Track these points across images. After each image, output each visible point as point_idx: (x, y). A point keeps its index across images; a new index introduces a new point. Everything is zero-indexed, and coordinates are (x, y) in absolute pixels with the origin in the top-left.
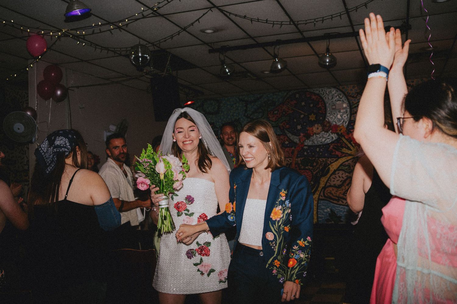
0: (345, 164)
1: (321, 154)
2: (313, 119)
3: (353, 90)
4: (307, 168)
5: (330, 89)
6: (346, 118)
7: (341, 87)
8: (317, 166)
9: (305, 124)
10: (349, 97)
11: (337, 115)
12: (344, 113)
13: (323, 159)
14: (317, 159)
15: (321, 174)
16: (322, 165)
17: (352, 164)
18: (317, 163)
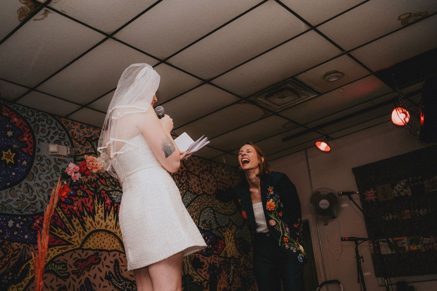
0: (59, 261)
1: (16, 233)
2: (8, 161)
3: (81, 131)
7: (63, 120)
8: (5, 259)
10: (74, 141)
13: (19, 244)
14: (6, 243)
15: (10, 278)
16: (15, 257)
17: (71, 262)
18: (6, 254)
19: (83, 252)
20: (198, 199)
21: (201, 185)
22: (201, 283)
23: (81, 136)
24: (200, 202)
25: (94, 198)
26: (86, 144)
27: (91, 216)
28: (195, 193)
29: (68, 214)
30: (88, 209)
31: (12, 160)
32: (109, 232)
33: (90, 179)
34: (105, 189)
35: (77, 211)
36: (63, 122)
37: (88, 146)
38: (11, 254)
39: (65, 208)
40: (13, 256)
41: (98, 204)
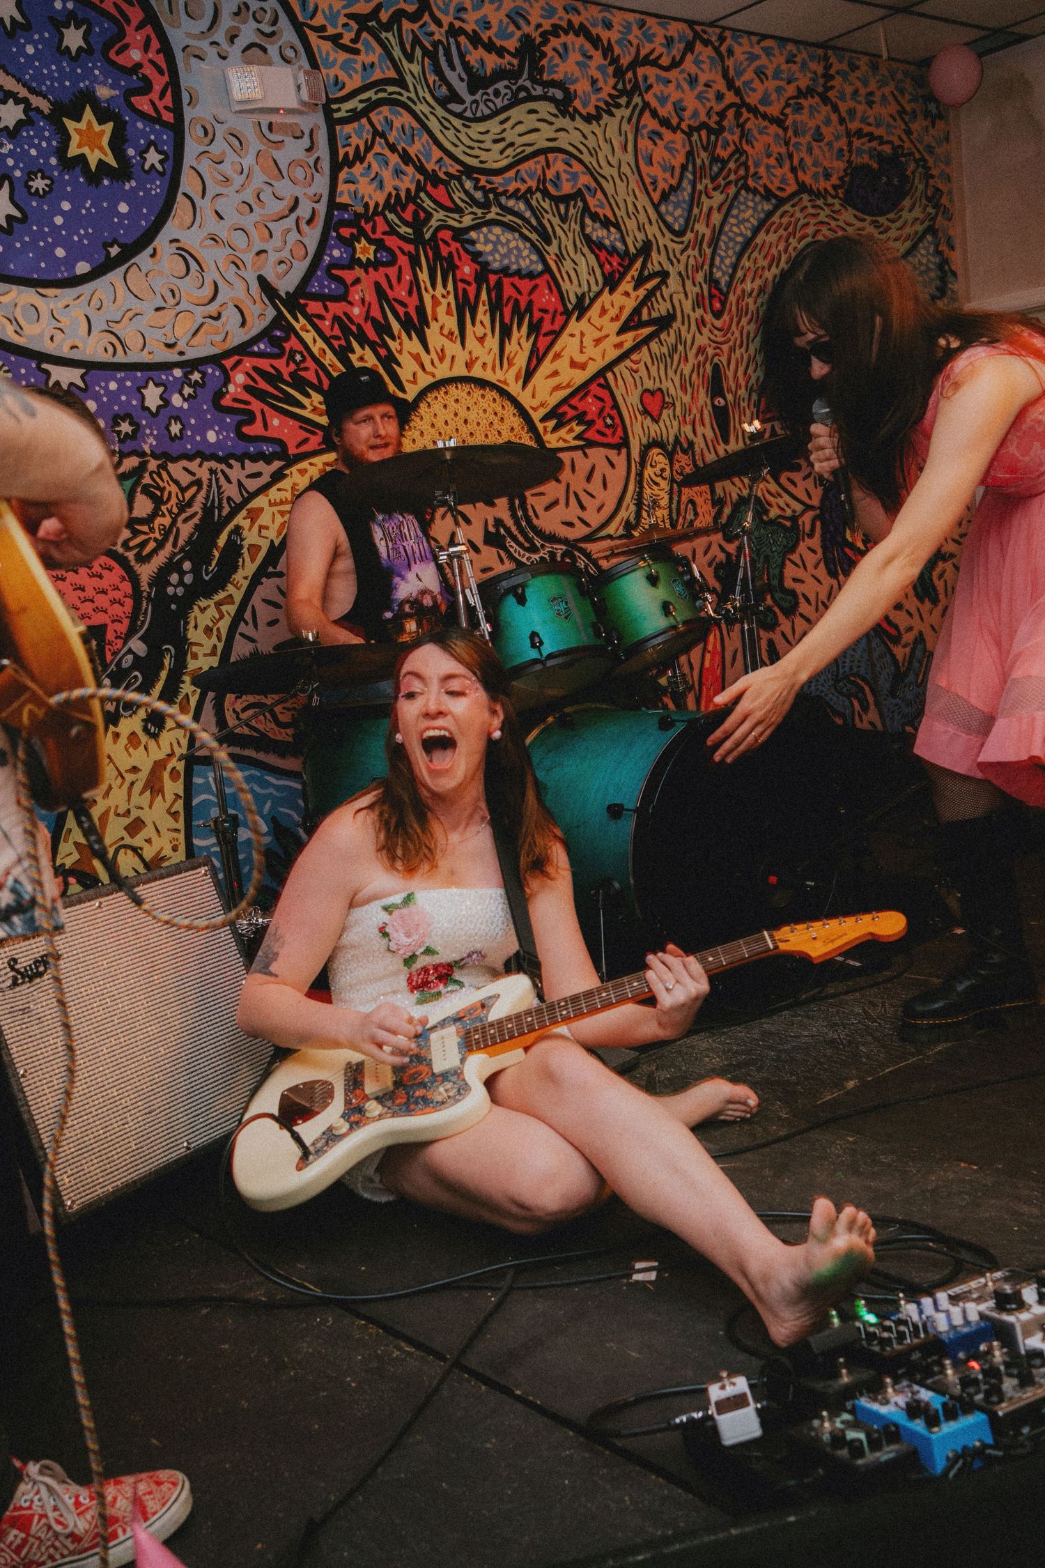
1: (175, 428)
2: (93, 158)
6: (307, 183)
8: (159, 521)
9: (39, 184)
10: (313, 37)
13: (193, 466)
14: (153, 465)
15: (188, 579)
16: (190, 511)
18: (158, 502)
20: (782, 216)
21: (791, 156)
22: (794, 519)
23: (339, 11)
24: (789, 224)
25: (415, 262)
26: (358, 46)
27: (413, 334)
28: (768, 195)
29: (337, 338)
30: (401, 310)
31: (106, 154)
32: (482, 383)
33: (394, 193)
34: (451, 222)
35: (366, 321)
37: (367, 54)
38: (174, 501)
39: (321, 317)
40: (183, 506)
41: (434, 285)
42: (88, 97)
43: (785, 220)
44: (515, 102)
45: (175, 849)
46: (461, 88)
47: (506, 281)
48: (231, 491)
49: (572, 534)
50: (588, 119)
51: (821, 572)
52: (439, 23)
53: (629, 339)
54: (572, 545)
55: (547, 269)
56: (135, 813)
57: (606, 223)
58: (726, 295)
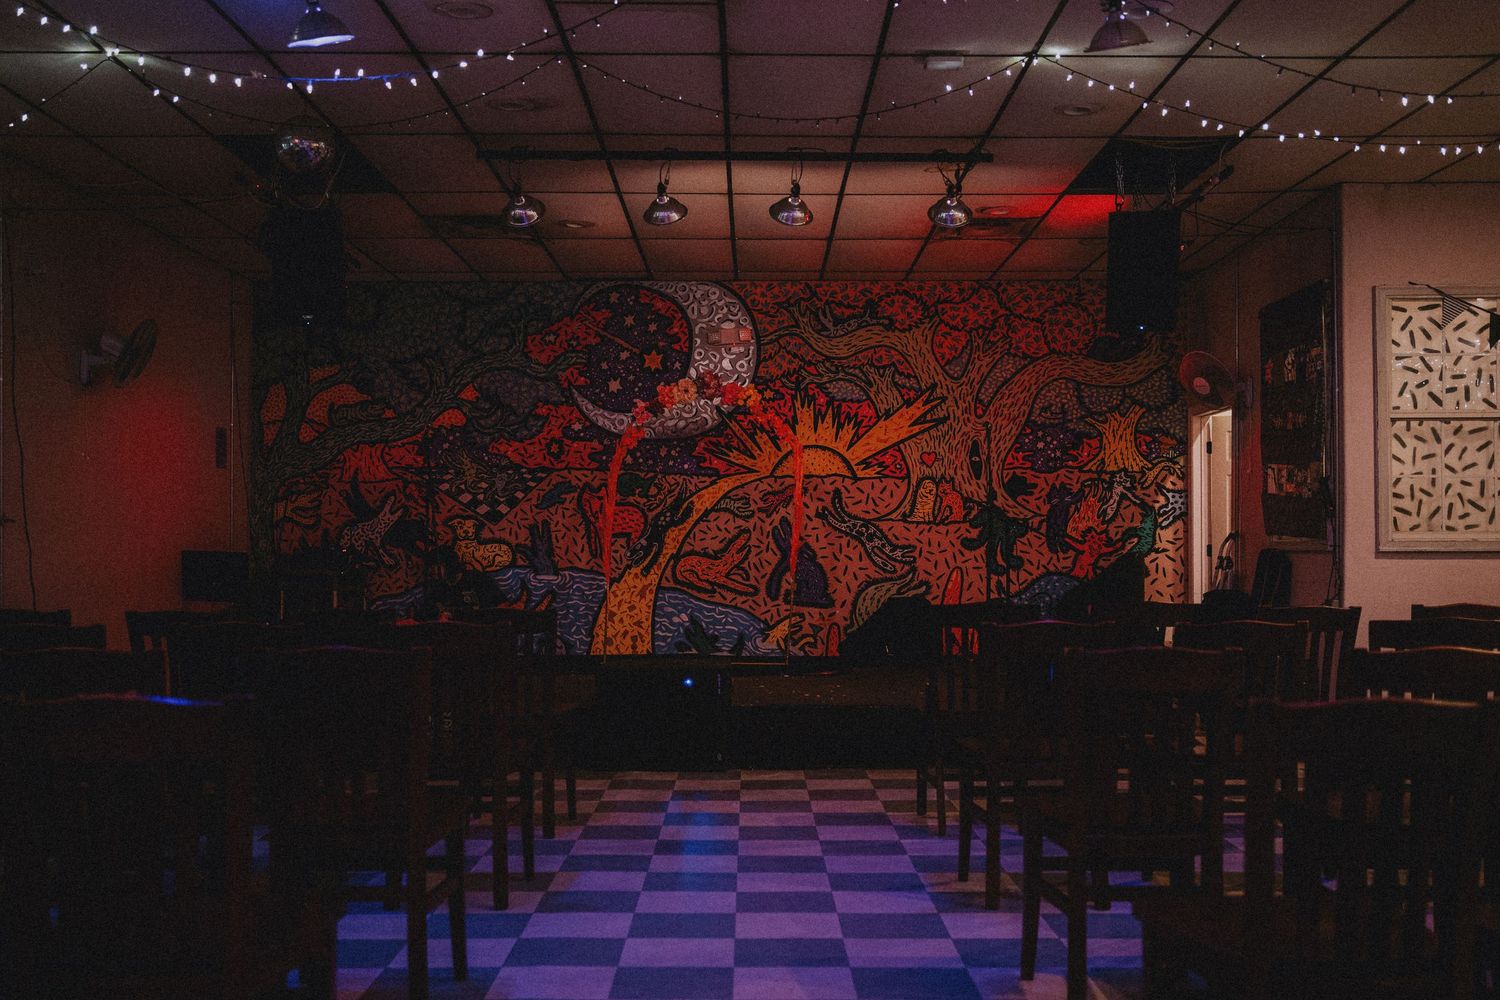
0: (737, 495)
1: (671, 463)
2: (653, 368)
3: (768, 294)
4: (631, 499)
5: (707, 288)
6: (745, 369)
7: (735, 285)
8: (659, 497)
9: (631, 378)
10: (756, 314)
11: (722, 358)
12: (740, 356)
13: (677, 477)
14: (660, 477)
15: (668, 519)
16: (673, 494)
17: (755, 496)
18: (660, 489)
19: (776, 481)
20: (1034, 367)
21: (1046, 336)
22: (1026, 520)
23: (769, 303)
24: (1040, 370)
25: (794, 397)
26: (777, 315)
27: (789, 428)
28: (1025, 357)
29: (750, 429)
30: (784, 418)
31: (659, 366)
32: (824, 448)
33: (787, 370)
34: (816, 381)
36: (736, 288)
37: (781, 317)
39: (743, 421)
40: (670, 492)
41: (803, 407)
42: (656, 346)
43: (1037, 368)
44: (860, 327)
45: (647, 620)
46: (830, 326)
47: (844, 405)
48: (692, 488)
49: (868, 517)
50: (904, 330)
51: (1045, 549)
52: (821, 300)
53: (916, 429)
54: (867, 523)
55: (869, 398)
56: (632, 603)
57: (908, 377)
58: (987, 407)
